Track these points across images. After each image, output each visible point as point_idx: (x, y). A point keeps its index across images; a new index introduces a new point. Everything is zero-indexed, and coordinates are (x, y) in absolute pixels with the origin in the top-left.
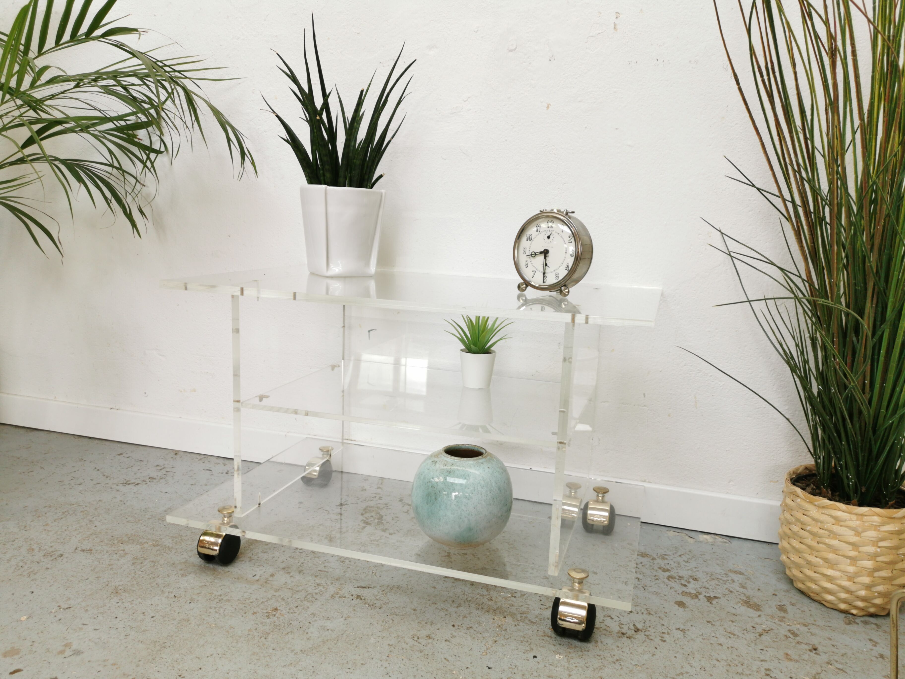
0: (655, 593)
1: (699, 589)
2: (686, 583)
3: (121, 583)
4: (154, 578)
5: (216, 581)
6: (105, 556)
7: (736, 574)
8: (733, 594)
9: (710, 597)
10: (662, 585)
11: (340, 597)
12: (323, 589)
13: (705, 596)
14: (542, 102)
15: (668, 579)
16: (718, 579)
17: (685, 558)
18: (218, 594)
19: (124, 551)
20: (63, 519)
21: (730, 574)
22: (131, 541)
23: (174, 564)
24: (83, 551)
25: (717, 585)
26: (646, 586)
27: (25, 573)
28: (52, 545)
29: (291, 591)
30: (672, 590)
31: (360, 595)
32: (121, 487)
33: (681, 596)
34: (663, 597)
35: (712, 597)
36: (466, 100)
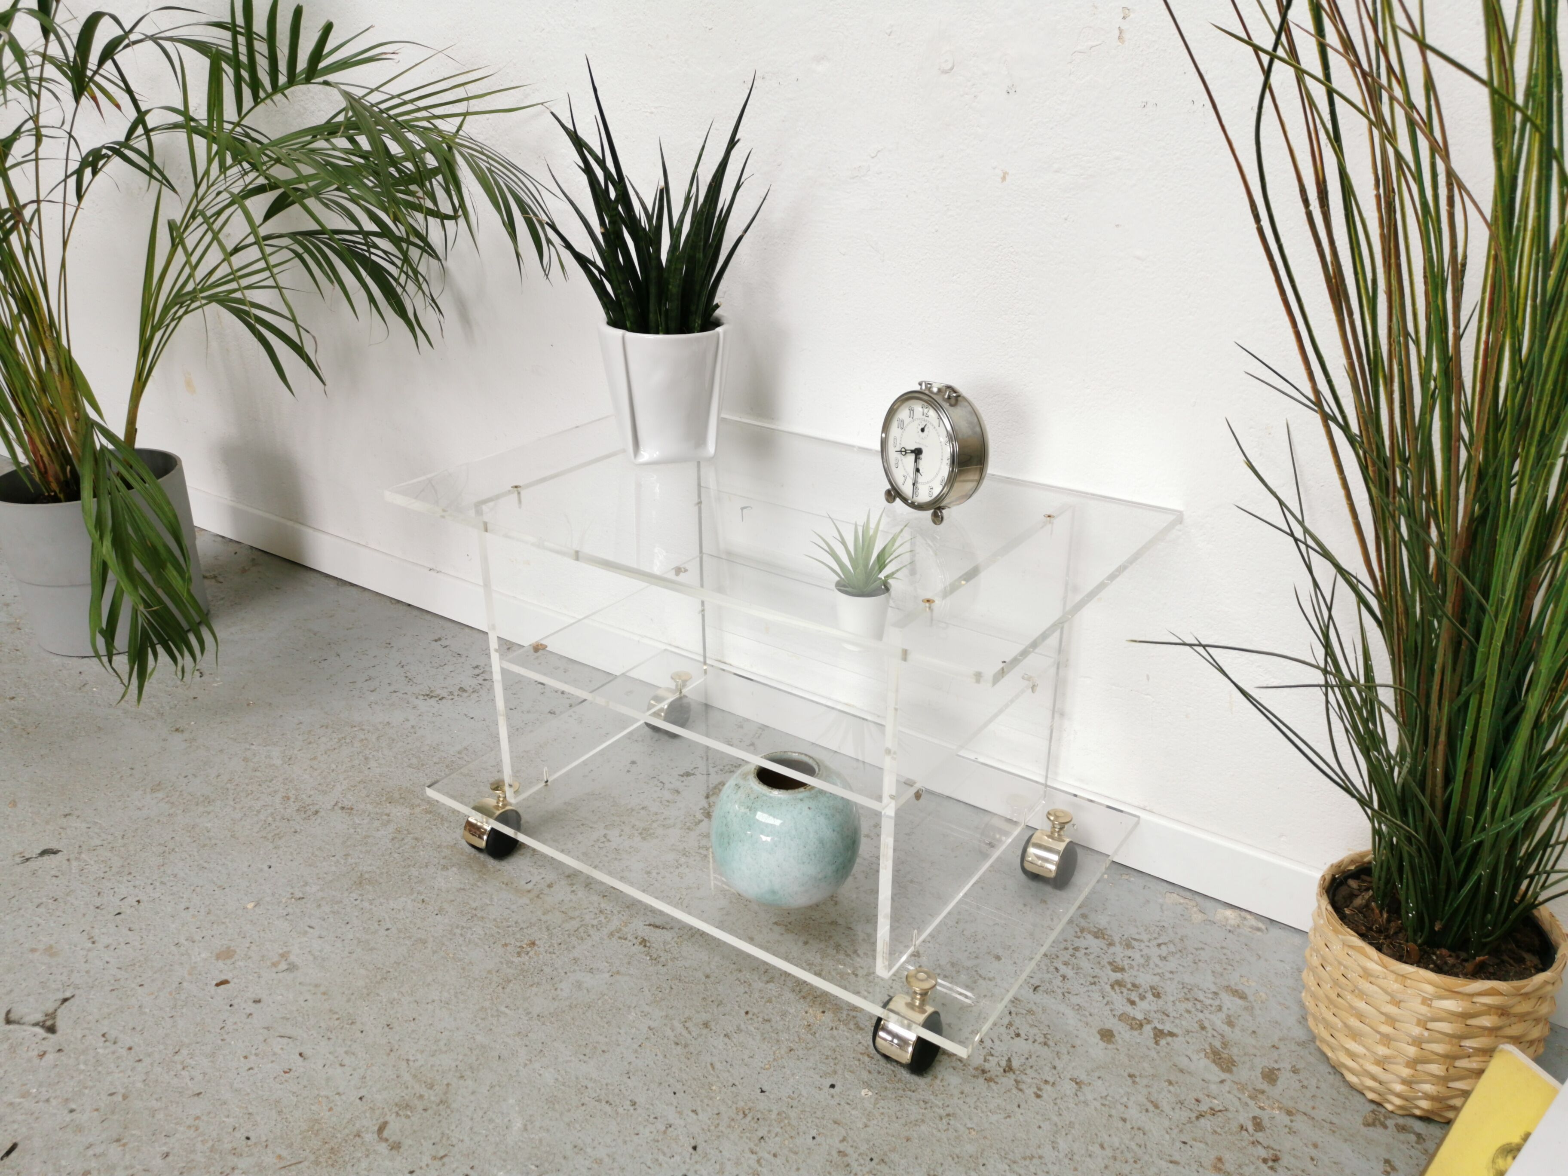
0: (1077, 1007)
1: (1152, 1014)
2: (1137, 1000)
3: (369, 869)
4: (409, 866)
5: (479, 884)
6: (365, 821)
7: (1234, 996)
8: (1204, 1033)
9: (1161, 1031)
10: (1096, 996)
11: (620, 938)
12: (604, 921)
13: (1155, 1028)
14: (994, 168)
15: (1112, 987)
16: (1196, 999)
17: (1164, 950)
18: (474, 905)
19: (388, 815)
20: (336, 751)
21: (1223, 995)
22: (401, 801)
23: (439, 846)
24: (343, 808)
25: (1188, 1012)
26: (1069, 993)
27: (270, 836)
28: (312, 793)
29: (563, 916)
30: (1108, 1007)
31: (646, 938)
32: (420, 703)
33: (1116, 1020)
34: (1086, 1017)
35: (1166, 1031)
36: (873, 155)
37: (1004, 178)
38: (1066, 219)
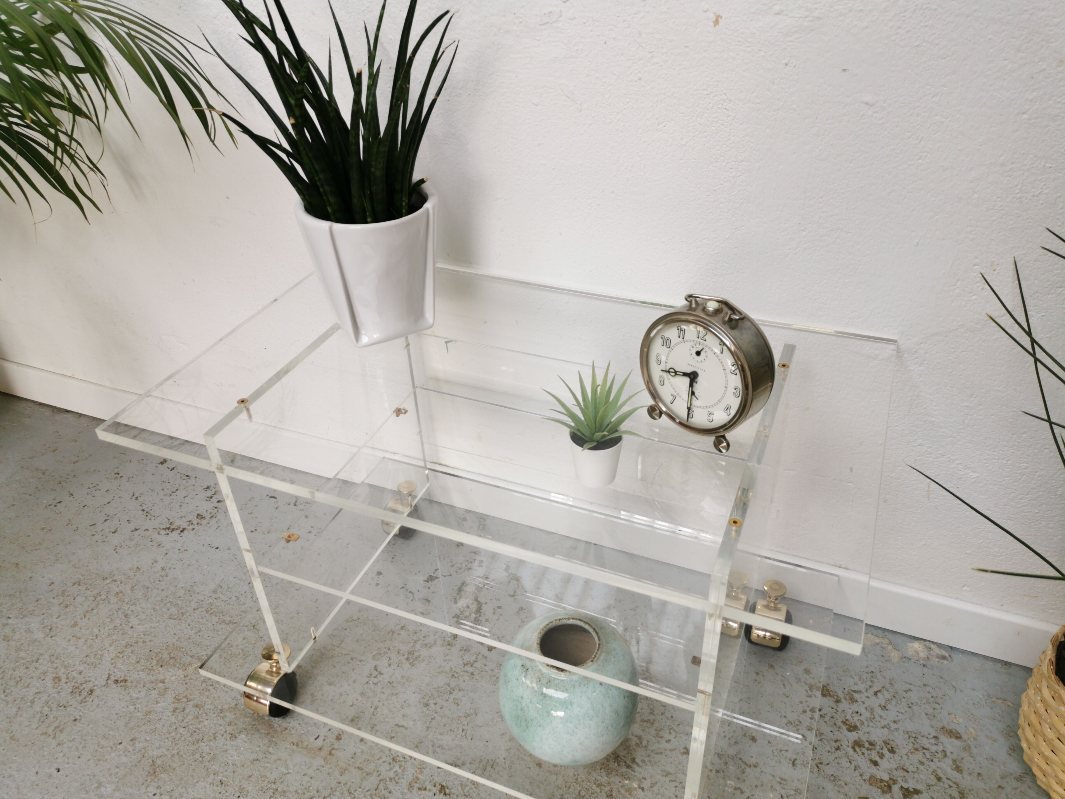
0: (832, 778)
1: (895, 773)
2: (877, 759)
3: (159, 752)
4: (198, 741)
5: (271, 750)
6: (143, 693)
7: (951, 737)
8: (941, 784)
9: (907, 790)
10: (844, 762)
11: (420, 789)
12: (400, 771)
13: (902, 787)
14: (706, 12)
15: (853, 748)
16: (923, 748)
17: (881, 699)
18: (272, 777)
19: (163, 682)
20: (95, 611)
21: (944, 738)
22: (172, 661)
23: (222, 711)
24: (116, 681)
25: (922, 763)
26: (821, 763)
27: (50, 731)
28: (81, 668)
29: (360, 772)
30: (857, 773)
31: (444, 784)
32: (162, 538)
33: (866, 786)
34: (843, 787)
35: (911, 789)
37: (716, 22)
38: (786, 65)
